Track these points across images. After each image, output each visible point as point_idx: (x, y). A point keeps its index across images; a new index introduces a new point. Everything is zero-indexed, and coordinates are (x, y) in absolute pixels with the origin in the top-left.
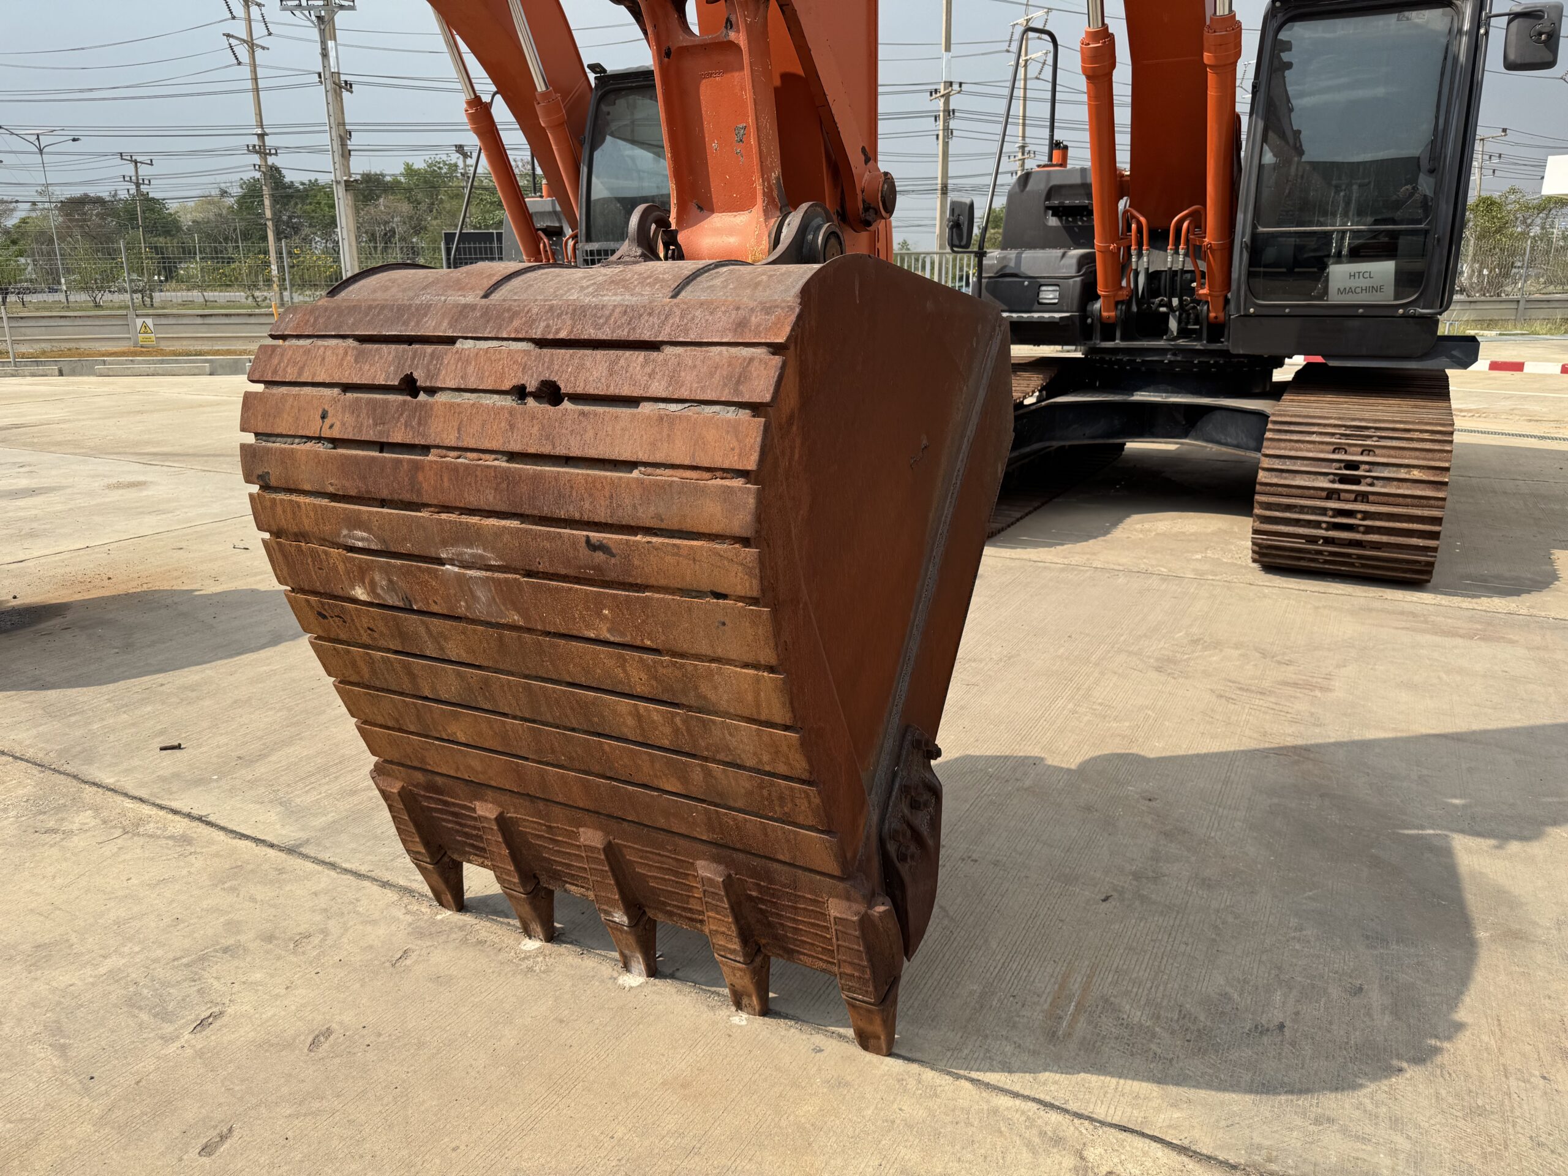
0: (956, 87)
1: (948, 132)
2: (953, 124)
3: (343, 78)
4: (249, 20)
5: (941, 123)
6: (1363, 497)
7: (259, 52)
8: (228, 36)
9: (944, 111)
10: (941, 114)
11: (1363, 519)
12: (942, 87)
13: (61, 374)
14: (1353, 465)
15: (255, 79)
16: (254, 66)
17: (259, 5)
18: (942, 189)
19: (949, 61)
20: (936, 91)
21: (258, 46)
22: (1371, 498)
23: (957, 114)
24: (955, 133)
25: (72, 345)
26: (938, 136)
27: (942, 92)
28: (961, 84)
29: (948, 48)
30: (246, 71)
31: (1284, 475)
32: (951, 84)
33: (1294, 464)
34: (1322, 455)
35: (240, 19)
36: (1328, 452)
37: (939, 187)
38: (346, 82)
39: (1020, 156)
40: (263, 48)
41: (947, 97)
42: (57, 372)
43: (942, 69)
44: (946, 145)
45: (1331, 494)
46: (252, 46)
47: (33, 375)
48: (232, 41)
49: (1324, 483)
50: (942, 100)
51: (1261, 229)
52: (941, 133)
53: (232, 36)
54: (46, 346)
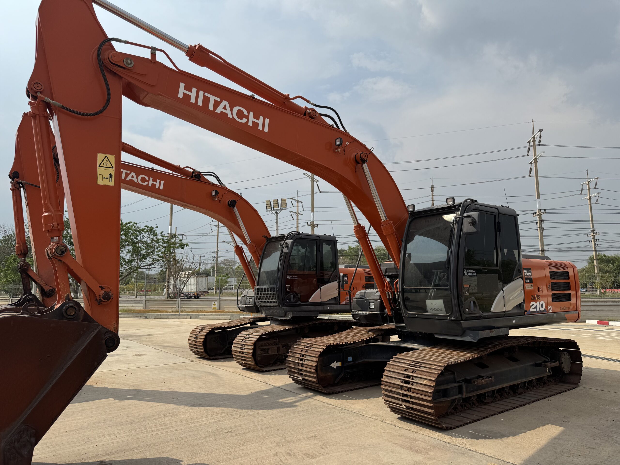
0: (543, 211)
1: (542, 228)
2: (544, 225)
3: (315, 223)
4: (298, 207)
5: (538, 225)
6: (409, 389)
7: (300, 216)
8: (291, 212)
9: (539, 220)
10: (538, 222)
11: (411, 398)
12: (537, 211)
13: (191, 318)
14: (409, 377)
15: (298, 224)
16: (298, 220)
17: (301, 202)
18: (541, 250)
19: (539, 202)
20: (535, 213)
21: (300, 214)
22: (412, 390)
23: (544, 221)
24: (544, 228)
25: (202, 309)
26: (538, 230)
27: (538, 213)
28: (545, 210)
29: (539, 197)
30: (295, 222)
31: (390, 378)
32: (541, 210)
33: (393, 375)
34: (400, 372)
35: (295, 207)
36: (403, 371)
37: (540, 249)
38: (316, 224)
39: (592, 234)
40: (301, 214)
41: (540, 215)
42: (189, 318)
43: (537, 205)
44: (541, 233)
45: (401, 387)
46: (298, 214)
47: (183, 318)
48: (292, 213)
49: (399, 383)
50: (538, 216)
51: (405, 287)
52: (539, 229)
53: (292, 212)
54: (195, 309)
